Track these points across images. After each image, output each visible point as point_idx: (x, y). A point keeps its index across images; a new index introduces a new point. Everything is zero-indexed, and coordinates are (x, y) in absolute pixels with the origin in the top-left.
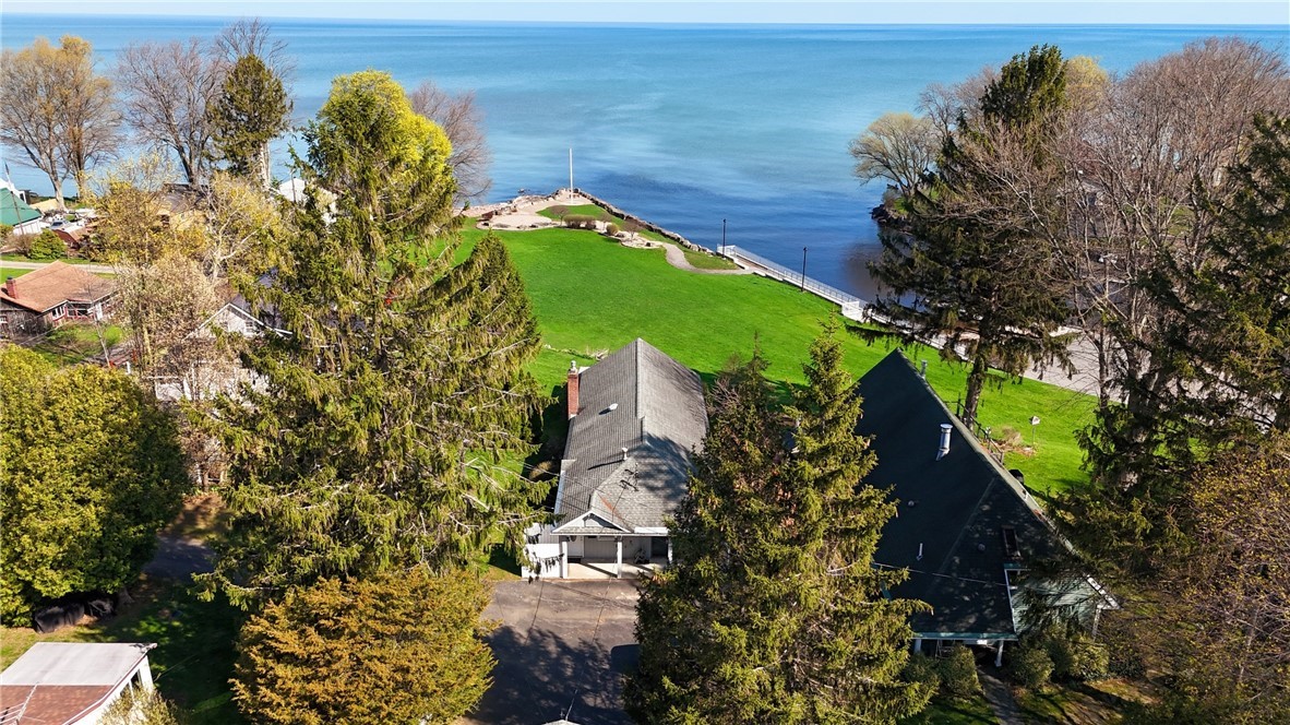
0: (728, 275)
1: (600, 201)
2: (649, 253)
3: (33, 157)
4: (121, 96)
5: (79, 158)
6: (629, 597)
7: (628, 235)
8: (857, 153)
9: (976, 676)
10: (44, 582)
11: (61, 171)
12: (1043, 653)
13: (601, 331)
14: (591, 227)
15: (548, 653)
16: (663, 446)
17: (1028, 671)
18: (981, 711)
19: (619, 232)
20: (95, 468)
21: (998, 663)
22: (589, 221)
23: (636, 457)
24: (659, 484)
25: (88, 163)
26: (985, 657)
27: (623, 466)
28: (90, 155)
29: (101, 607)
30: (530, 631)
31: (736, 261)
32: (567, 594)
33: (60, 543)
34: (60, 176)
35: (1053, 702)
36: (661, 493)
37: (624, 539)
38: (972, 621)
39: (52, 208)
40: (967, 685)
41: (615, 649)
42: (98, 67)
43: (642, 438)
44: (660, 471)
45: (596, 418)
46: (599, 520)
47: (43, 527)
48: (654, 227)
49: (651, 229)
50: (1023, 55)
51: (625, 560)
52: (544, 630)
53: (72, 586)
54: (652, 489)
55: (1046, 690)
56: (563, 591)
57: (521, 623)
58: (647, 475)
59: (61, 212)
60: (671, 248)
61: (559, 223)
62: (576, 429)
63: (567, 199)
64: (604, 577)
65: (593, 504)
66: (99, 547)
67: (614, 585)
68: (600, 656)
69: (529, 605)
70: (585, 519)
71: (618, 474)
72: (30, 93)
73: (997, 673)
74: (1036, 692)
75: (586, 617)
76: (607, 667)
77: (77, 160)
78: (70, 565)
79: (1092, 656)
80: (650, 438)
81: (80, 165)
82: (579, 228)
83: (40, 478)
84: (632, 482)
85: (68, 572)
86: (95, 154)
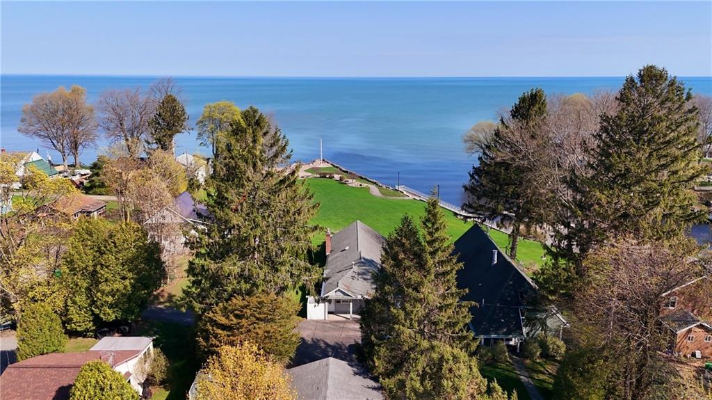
0: (400, 200)
1: (336, 165)
2: (361, 189)
3: (54, 144)
4: (100, 114)
5: (76, 145)
6: (356, 327)
7: (350, 181)
8: (466, 141)
9: (507, 354)
10: (104, 314)
11: (67, 152)
12: (536, 344)
13: (338, 224)
14: (331, 177)
15: (321, 347)
16: (371, 262)
17: (530, 352)
18: (510, 368)
19: (346, 179)
20: (130, 263)
21: (518, 351)
22: (331, 174)
23: (358, 266)
24: (369, 277)
25: (80, 147)
26: (512, 349)
27: (352, 270)
28: (81, 144)
29: (125, 329)
30: (312, 339)
31: (405, 193)
32: (329, 325)
33: (113, 296)
34: (66, 154)
35: (540, 365)
36: (369, 281)
37: (354, 301)
38: (505, 330)
39: (62, 169)
40: (503, 358)
41: (350, 345)
42: (88, 101)
43: (360, 259)
44: (369, 272)
45: (339, 254)
46: (342, 292)
47: (108, 289)
48: (363, 177)
49: (361, 178)
50: (528, 92)
51: (353, 313)
52: (319, 338)
53: (116, 317)
54: (365, 279)
55: (538, 361)
56: (326, 325)
57: (308, 336)
58: (364, 274)
59: (67, 172)
60: (373, 187)
61: (315, 175)
62: (329, 259)
63: (319, 164)
64: (344, 319)
65: (339, 285)
66: (130, 298)
67: (349, 322)
68: (344, 348)
69: (311, 329)
70: (336, 292)
71: (350, 273)
72: (54, 114)
73: (517, 355)
74: (534, 362)
75: (336, 334)
76: (346, 352)
77: (75, 146)
78: (117, 306)
79: (558, 346)
80: (364, 259)
81: (76, 148)
82: (325, 177)
83: (107, 267)
84: (356, 276)
85: (116, 309)
86: (84, 144)
